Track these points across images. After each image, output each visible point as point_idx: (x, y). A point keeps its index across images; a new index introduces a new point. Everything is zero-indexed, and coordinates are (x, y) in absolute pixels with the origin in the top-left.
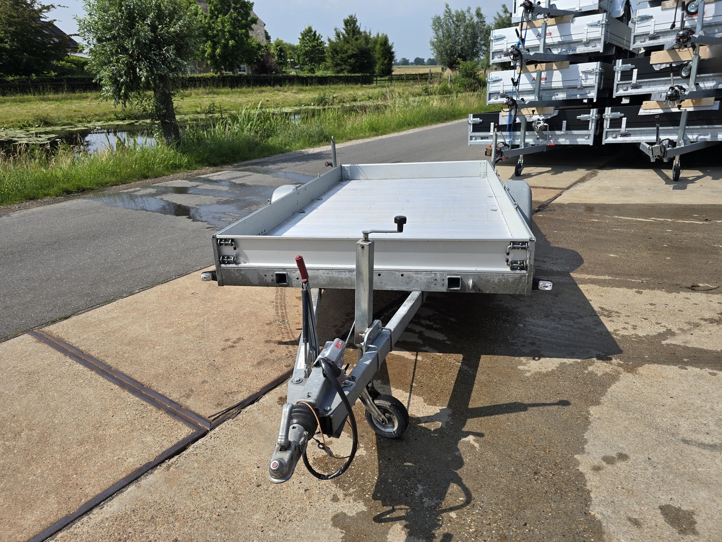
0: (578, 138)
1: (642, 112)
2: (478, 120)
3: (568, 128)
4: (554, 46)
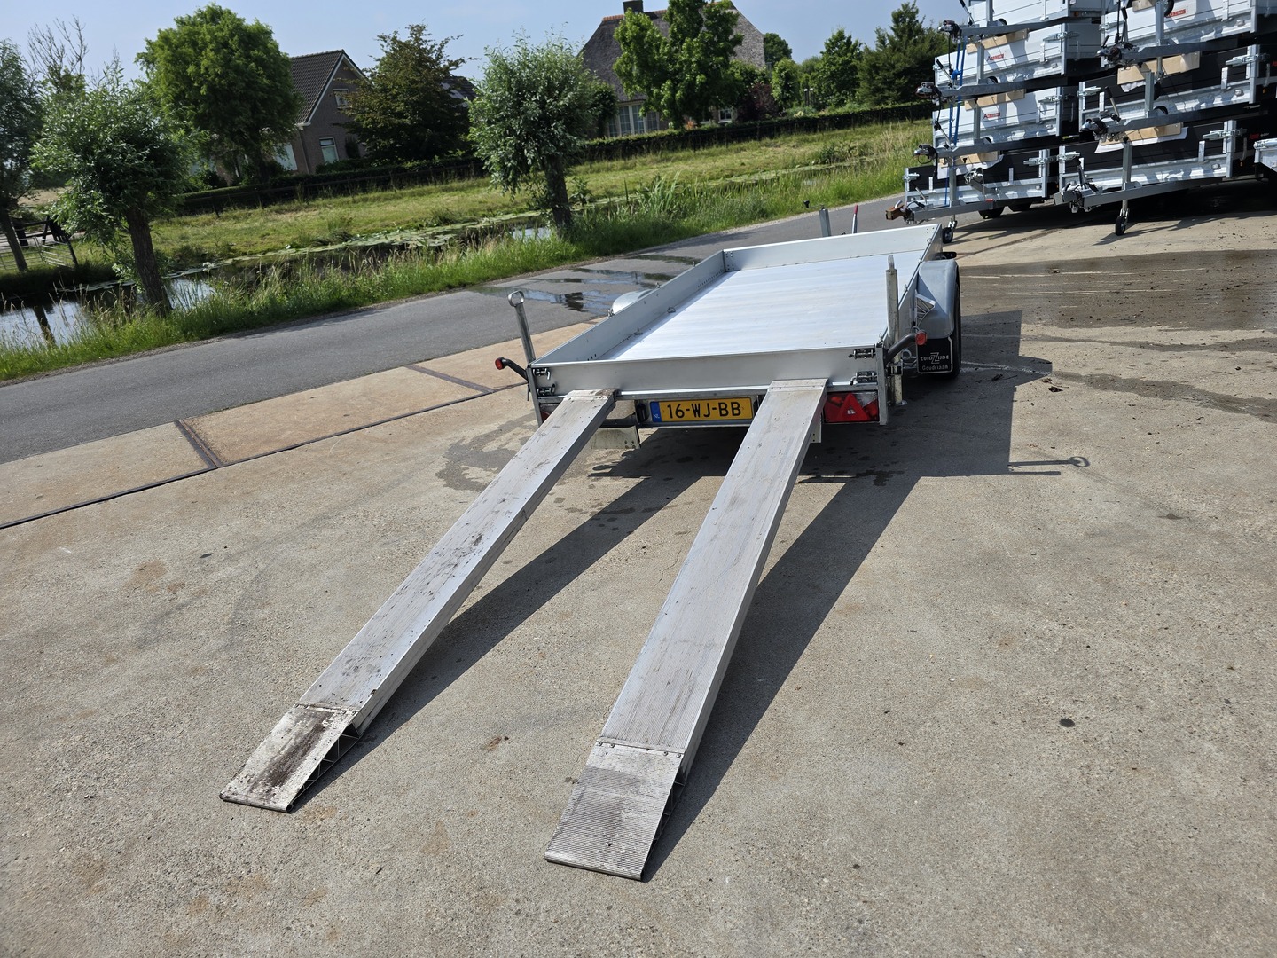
0: (1029, 189)
1: (1100, 149)
2: (916, 175)
3: (1016, 178)
4: (1008, 71)
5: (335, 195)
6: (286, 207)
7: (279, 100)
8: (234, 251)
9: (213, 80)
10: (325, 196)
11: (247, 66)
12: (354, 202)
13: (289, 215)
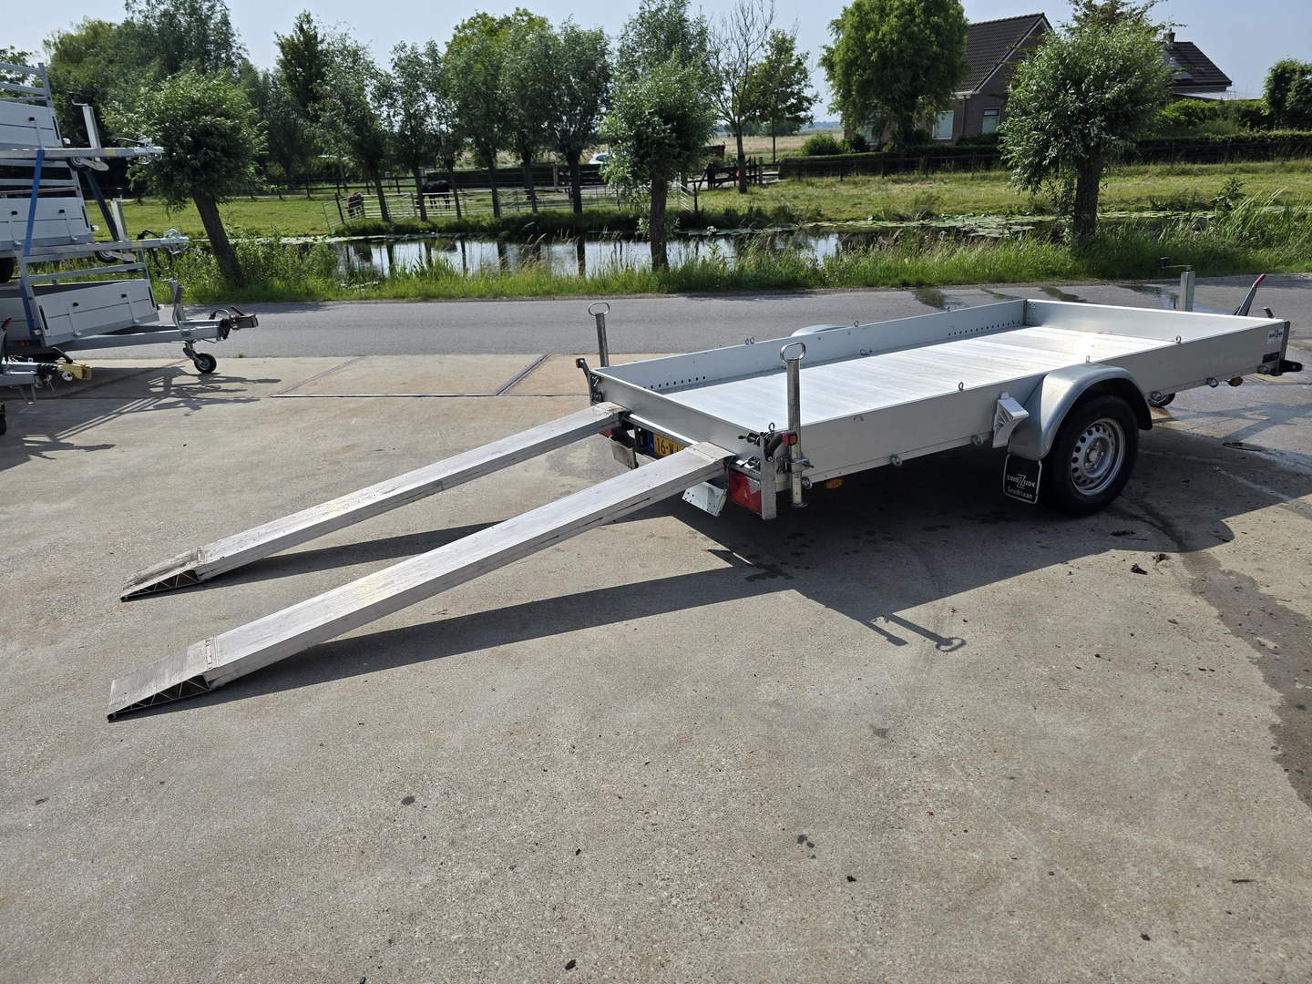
5: (956, 170)
6: (904, 177)
7: (942, 67)
8: (821, 216)
9: (886, 46)
10: (946, 170)
11: (923, 31)
12: (972, 179)
13: (903, 186)
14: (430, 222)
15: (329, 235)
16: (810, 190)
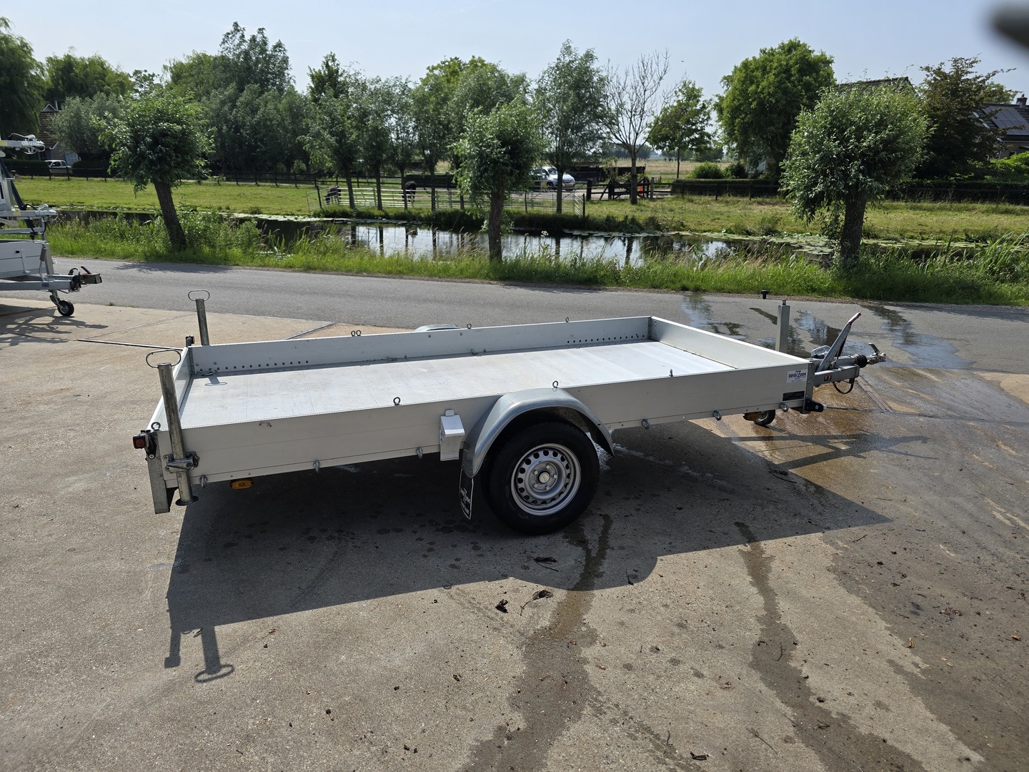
8: (684, 226)
11: (796, 87)
13: (766, 207)
14: (383, 211)
15: (309, 216)
16: (689, 206)
